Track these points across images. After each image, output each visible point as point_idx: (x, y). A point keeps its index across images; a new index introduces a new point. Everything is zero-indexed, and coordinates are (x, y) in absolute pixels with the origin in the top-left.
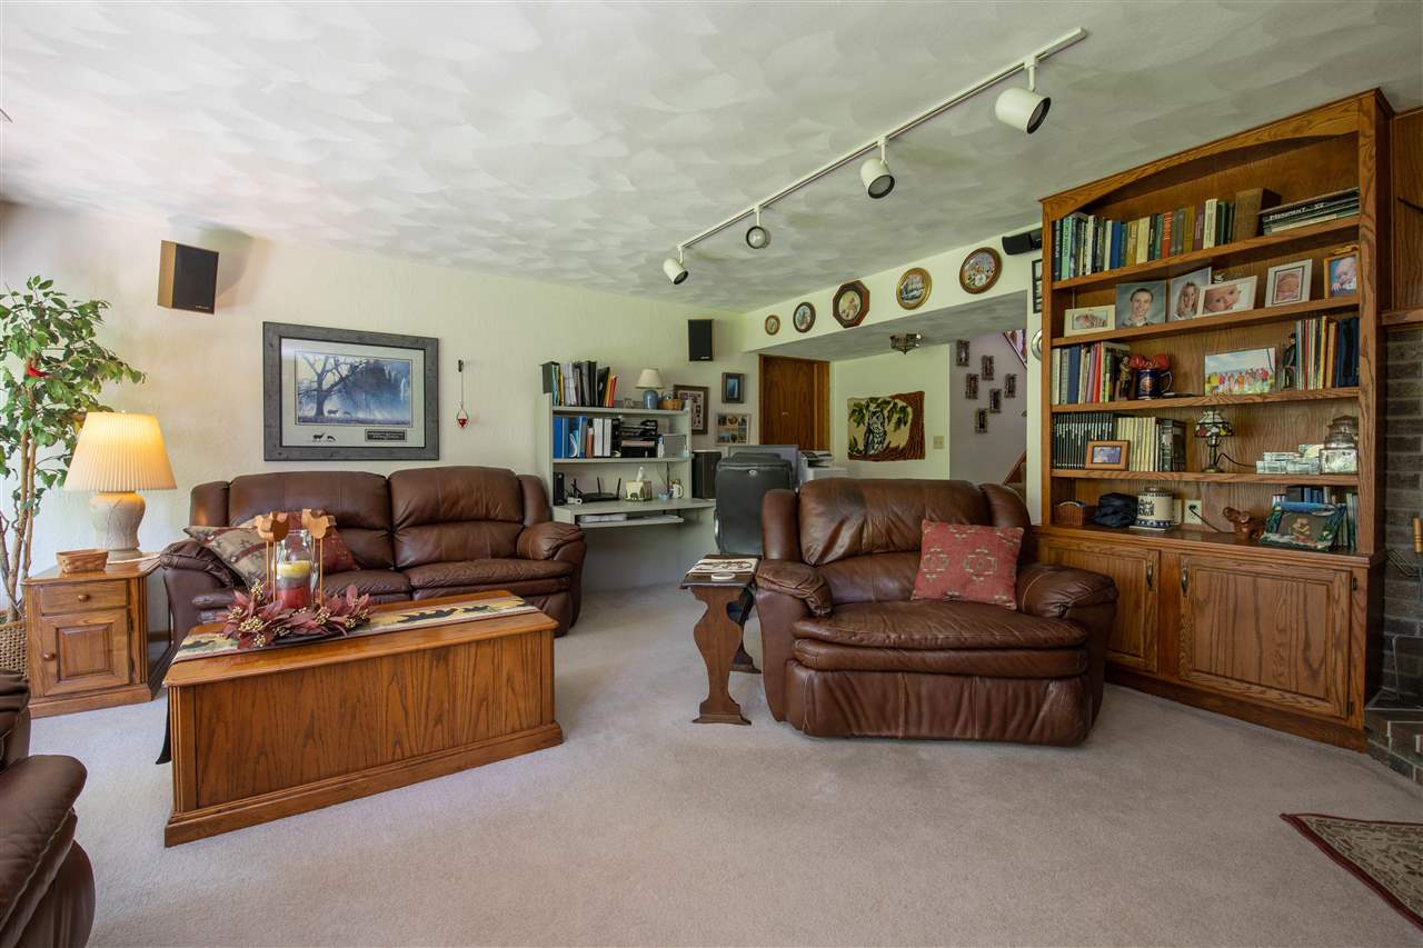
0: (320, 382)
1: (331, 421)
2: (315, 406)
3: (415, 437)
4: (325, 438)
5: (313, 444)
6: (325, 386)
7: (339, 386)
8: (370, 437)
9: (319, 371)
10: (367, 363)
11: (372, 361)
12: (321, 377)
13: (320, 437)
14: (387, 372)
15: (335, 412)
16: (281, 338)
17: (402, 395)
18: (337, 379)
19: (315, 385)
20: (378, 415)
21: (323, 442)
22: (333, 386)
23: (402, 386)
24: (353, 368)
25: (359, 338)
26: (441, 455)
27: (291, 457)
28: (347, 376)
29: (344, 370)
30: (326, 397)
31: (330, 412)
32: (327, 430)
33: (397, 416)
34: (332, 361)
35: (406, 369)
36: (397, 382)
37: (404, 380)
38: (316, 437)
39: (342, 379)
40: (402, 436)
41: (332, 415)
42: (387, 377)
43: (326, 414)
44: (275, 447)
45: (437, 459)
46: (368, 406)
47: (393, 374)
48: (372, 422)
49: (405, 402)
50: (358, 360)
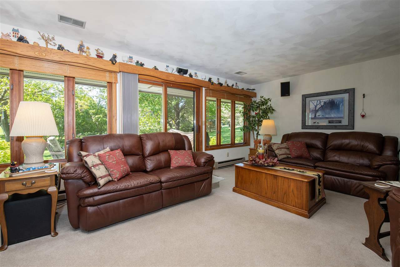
0: (316, 108)
1: (318, 118)
2: (314, 114)
3: (345, 122)
4: (316, 123)
5: (313, 125)
6: (317, 109)
7: (321, 108)
8: (330, 122)
9: (315, 105)
10: (329, 101)
11: (331, 100)
12: (316, 107)
13: (315, 123)
14: (335, 103)
15: (319, 116)
16: (306, 98)
17: (341, 109)
18: (320, 106)
19: (314, 109)
20: (332, 116)
21: (316, 124)
22: (319, 108)
23: (341, 106)
24: (325, 103)
25: (326, 94)
26: (355, 128)
27: (308, 128)
28: (323, 105)
29: (322, 104)
30: (317, 112)
31: (318, 116)
32: (317, 121)
33: (339, 115)
34: (319, 102)
35: (342, 100)
36: (339, 105)
37: (341, 104)
38: (314, 123)
39: (322, 106)
40: (340, 122)
41: (319, 117)
42: (336, 104)
43: (317, 116)
44: (304, 126)
45: (354, 129)
46: (329, 113)
47: (337, 103)
48: (330, 118)
49: (341, 111)
50: (326, 100)
